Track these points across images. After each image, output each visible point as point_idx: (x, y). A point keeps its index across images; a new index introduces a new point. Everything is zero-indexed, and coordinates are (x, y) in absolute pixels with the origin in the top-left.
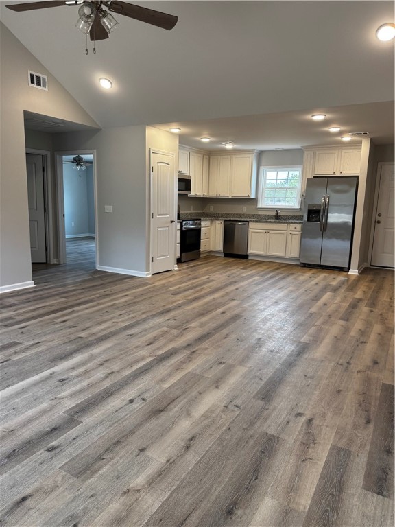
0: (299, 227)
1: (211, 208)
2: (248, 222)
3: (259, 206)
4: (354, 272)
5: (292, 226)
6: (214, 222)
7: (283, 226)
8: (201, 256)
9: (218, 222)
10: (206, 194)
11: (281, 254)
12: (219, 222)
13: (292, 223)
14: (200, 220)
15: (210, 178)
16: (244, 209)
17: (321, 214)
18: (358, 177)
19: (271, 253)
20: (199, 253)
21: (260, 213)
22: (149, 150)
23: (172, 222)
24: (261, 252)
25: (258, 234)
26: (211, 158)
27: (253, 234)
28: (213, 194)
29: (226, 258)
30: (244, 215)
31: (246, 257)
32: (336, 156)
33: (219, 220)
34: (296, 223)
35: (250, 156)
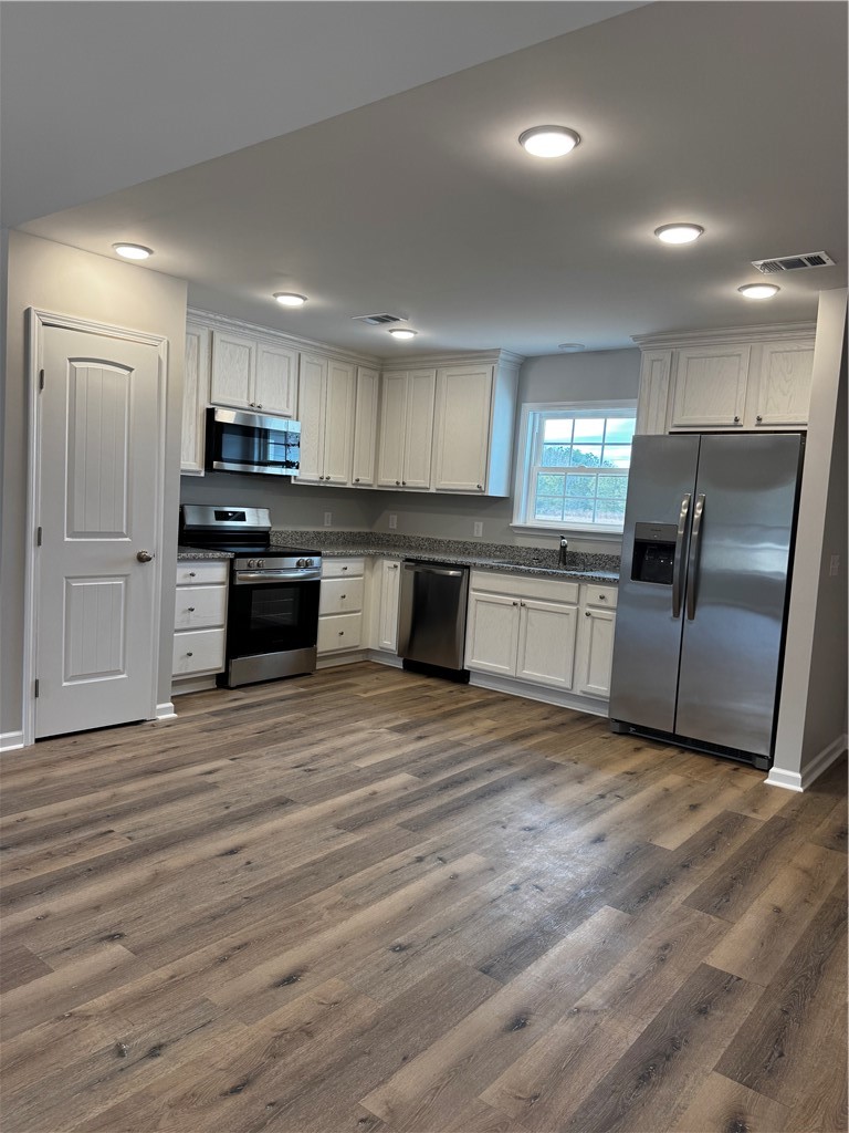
0: (611, 593)
1: (393, 522)
2: (468, 567)
3: (518, 521)
4: (786, 778)
5: (592, 593)
6: (379, 562)
7: (567, 590)
8: (319, 665)
9: (388, 563)
10: (366, 479)
11: (560, 680)
12: (390, 563)
13: (593, 580)
14: (318, 554)
15: (383, 434)
16: (478, 529)
17: (678, 556)
18: (804, 433)
19: (529, 673)
20: (313, 657)
21: (521, 542)
22: (27, 313)
23: (142, 559)
24: (503, 668)
25: (492, 607)
26: (386, 375)
27: (481, 607)
28: (387, 480)
29: (407, 677)
30: (475, 545)
31: (462, 677)
32: (745, 364)
33: (390, 557)
34: (604, 581)
35: (488, 369)
